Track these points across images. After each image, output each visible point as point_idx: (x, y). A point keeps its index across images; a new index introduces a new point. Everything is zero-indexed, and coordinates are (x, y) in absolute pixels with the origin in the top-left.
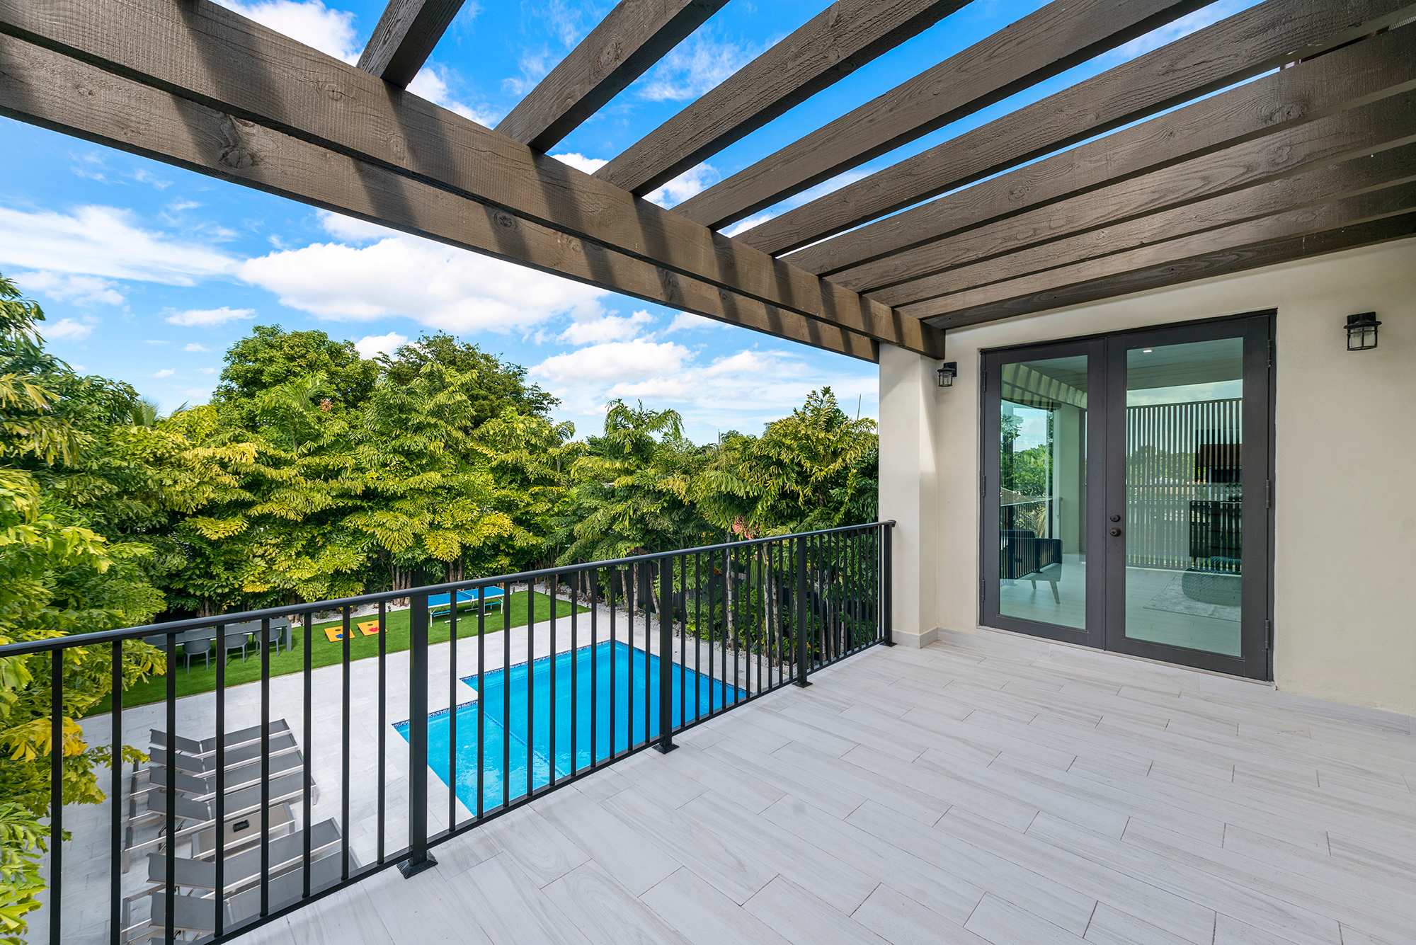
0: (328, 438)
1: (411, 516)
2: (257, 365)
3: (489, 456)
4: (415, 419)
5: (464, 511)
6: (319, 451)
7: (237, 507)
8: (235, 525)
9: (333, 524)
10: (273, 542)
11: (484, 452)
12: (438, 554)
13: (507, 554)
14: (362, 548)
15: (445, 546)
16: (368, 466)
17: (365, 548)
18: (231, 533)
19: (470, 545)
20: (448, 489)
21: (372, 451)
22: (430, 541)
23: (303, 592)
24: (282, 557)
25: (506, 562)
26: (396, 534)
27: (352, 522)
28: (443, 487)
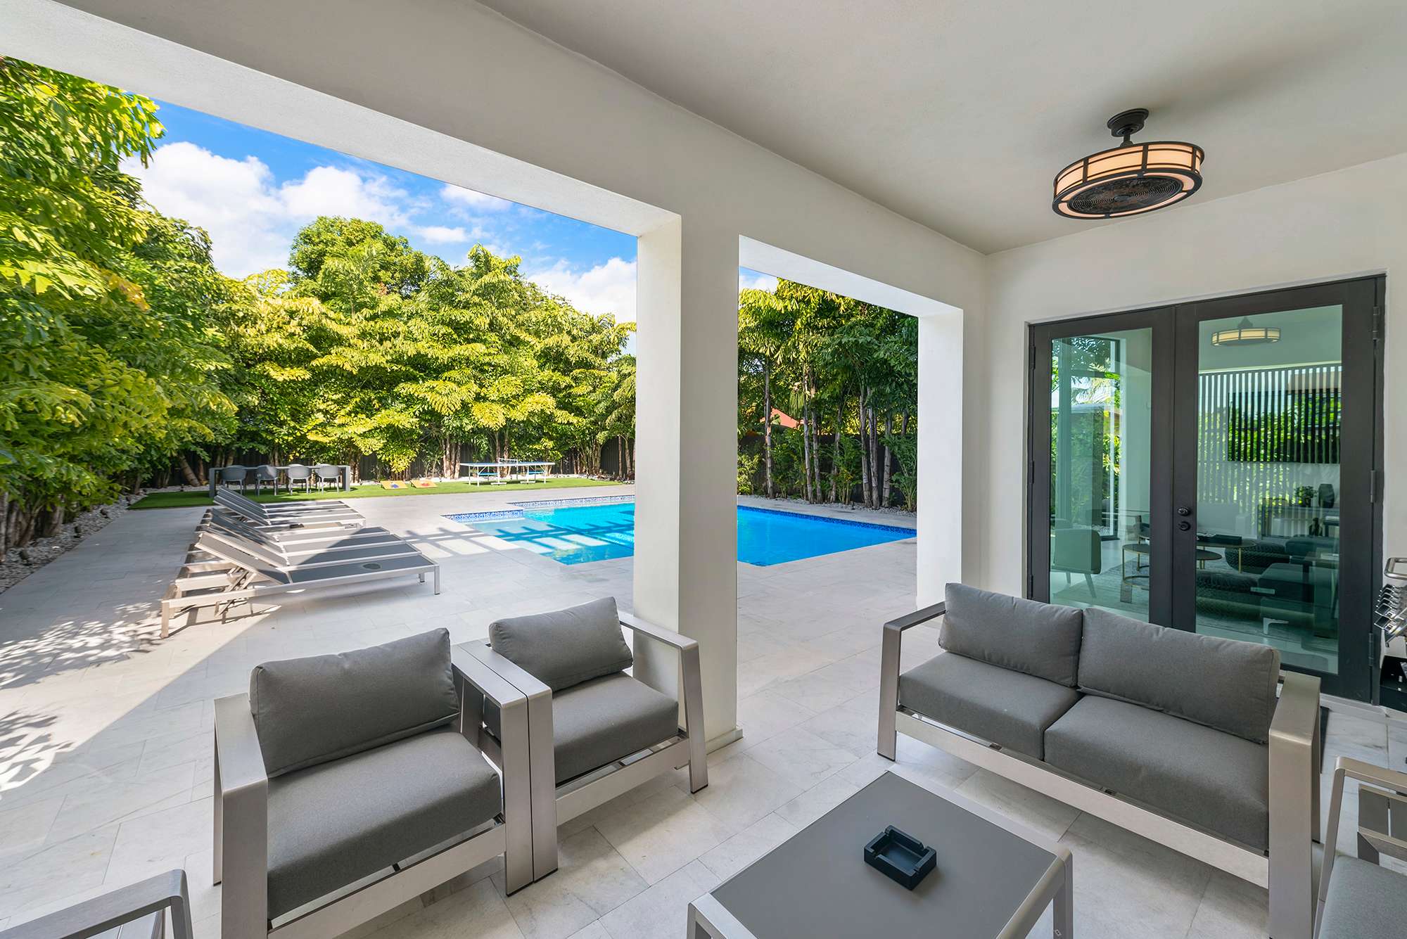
0: (383, 307)
1: (459, 384)
2: (321, 246)
3: (532, 343)
4: (462, 297)
5: (506, 386)
6: (374, 317)
7: (301, 358)
8: (301, 373)
9: (388, 391)
10: (335, 397)
11: (527, 339)
12: (484, 422)
13: (551, 438)
14: (414, 413)
15: (490, 416)
16: (420, 337)
17: (417, 413)
18: (295, 378)
19: (514, 420)
20: (493, 366)
21: (424, 325)
22: (476, 410)
23: (360, 443)
24: (342, 412)
25: (550, 444)
26: (445, 399)
27: (405, 388)
28: (490, 364)
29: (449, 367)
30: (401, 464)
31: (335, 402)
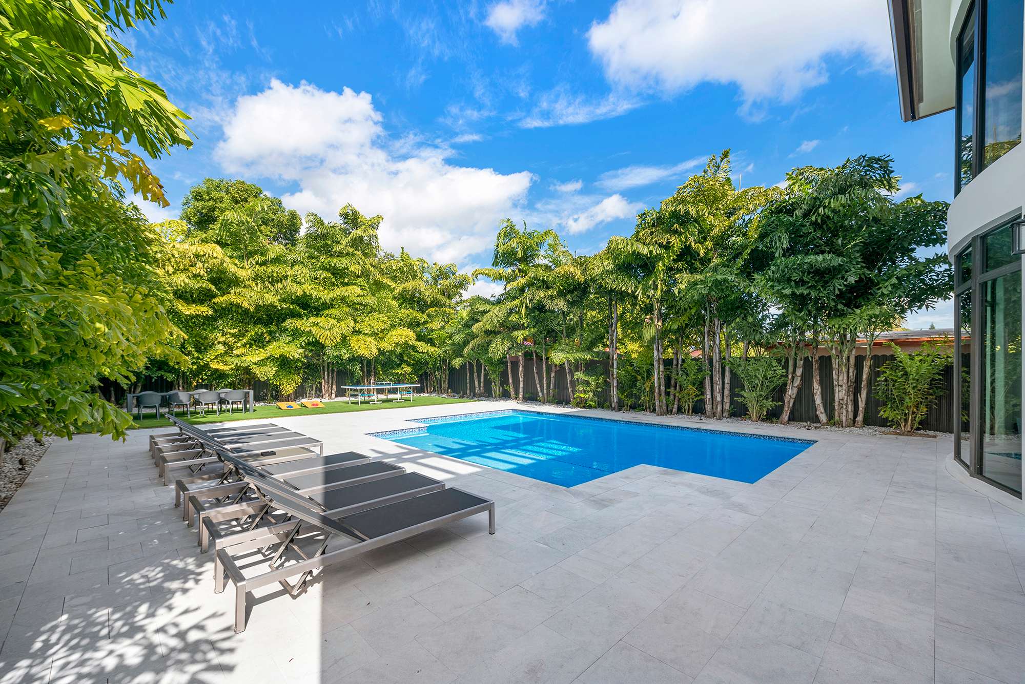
1: (339, 320)
2: (211, 203)
3: (392, 287)
4: (337, 248)
5: (378, 322)
6: (264, 264)
7: (204, 297)
8: (205, 310)
9: (277, 326)
10: (232, 331)
11: (388, 283)
12: (361, 352)
13: (408, 365)
14: (300, 345)
15: (366, 347)
16: (303, 280)
17: (303, 344)
18: (200, 313)
19: (383, 350)
20: (364, 305)
21: (305, 271)
22: (354, 342)
23: (257, 371)
24: (239, 345)
25: (408, 369)
26: (328, 332)
27: (290, 324)
28: (361, 304)
29: (331, 306)
31: (233, 335)
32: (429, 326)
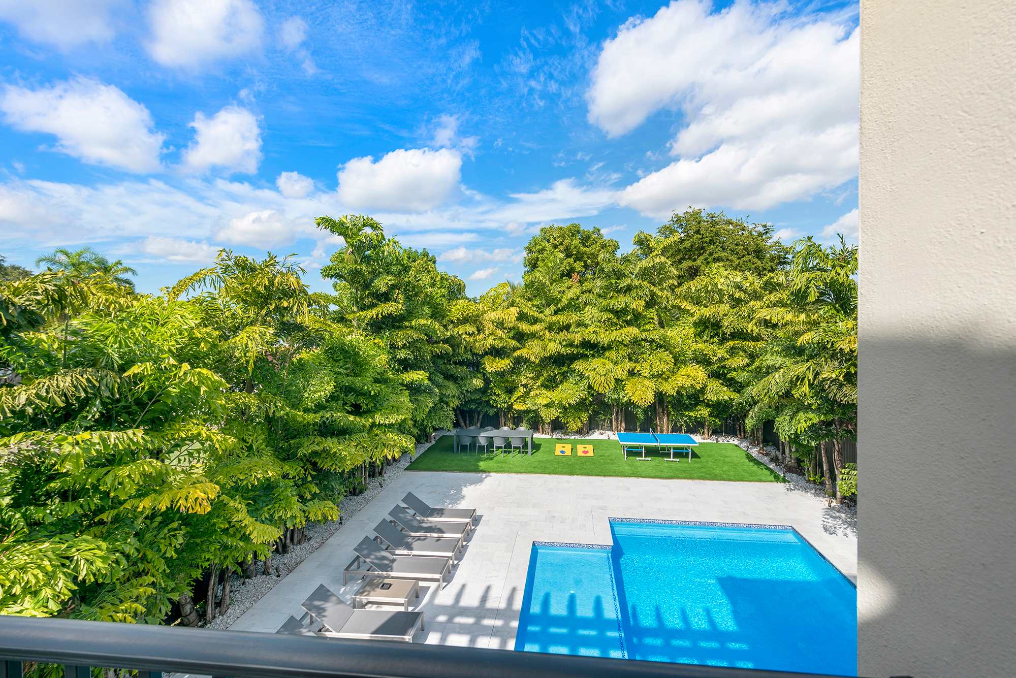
0: (564, 302)
3: (692, 311)
4: (626, 282)
5: (660, 361)
6: (557, 312)
8: (504, 363)
9: (569, 366)
10: (530, 376)
11: (687, 308)
15: (641, 393)
16: (590, 323)
20: (649, 341)
22: (630, 385)
23: (543, 413)
24: (536, 386)
26: (603, 376)
27: (578, 366)
28: (646, 340)
29: (609, 348)
30: (574, 425)
31: (532, 378)
32: (728, 363)
